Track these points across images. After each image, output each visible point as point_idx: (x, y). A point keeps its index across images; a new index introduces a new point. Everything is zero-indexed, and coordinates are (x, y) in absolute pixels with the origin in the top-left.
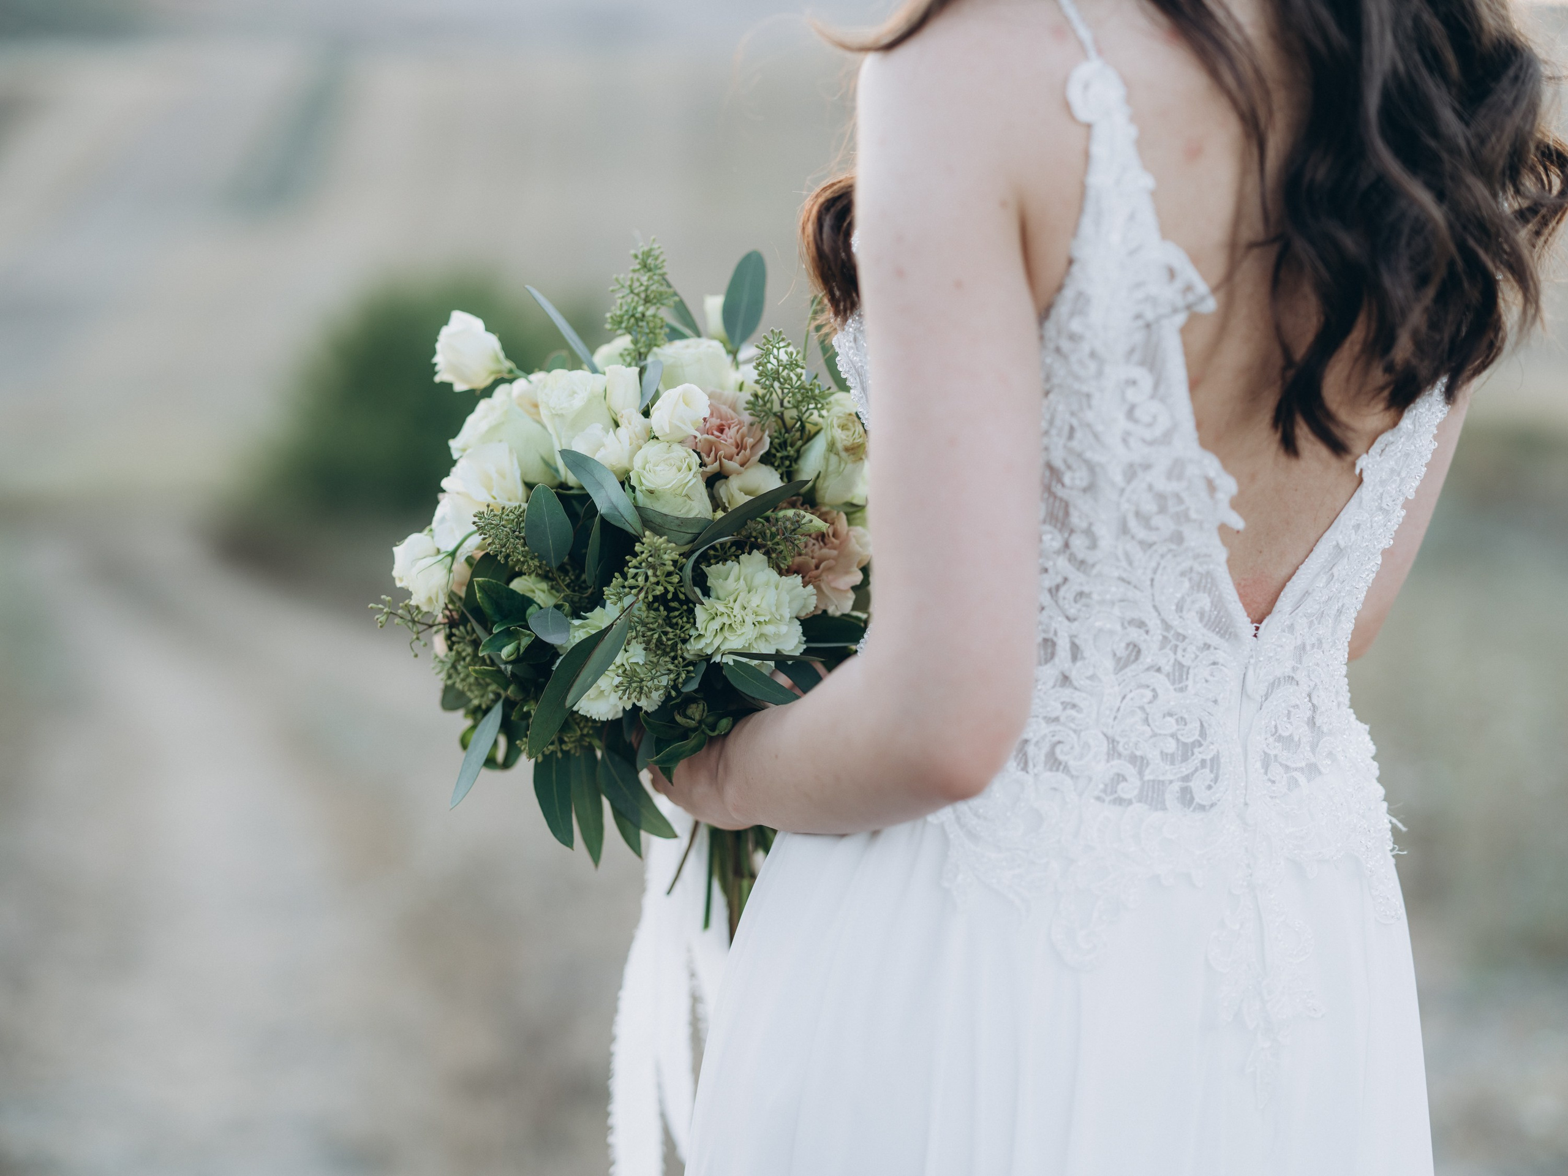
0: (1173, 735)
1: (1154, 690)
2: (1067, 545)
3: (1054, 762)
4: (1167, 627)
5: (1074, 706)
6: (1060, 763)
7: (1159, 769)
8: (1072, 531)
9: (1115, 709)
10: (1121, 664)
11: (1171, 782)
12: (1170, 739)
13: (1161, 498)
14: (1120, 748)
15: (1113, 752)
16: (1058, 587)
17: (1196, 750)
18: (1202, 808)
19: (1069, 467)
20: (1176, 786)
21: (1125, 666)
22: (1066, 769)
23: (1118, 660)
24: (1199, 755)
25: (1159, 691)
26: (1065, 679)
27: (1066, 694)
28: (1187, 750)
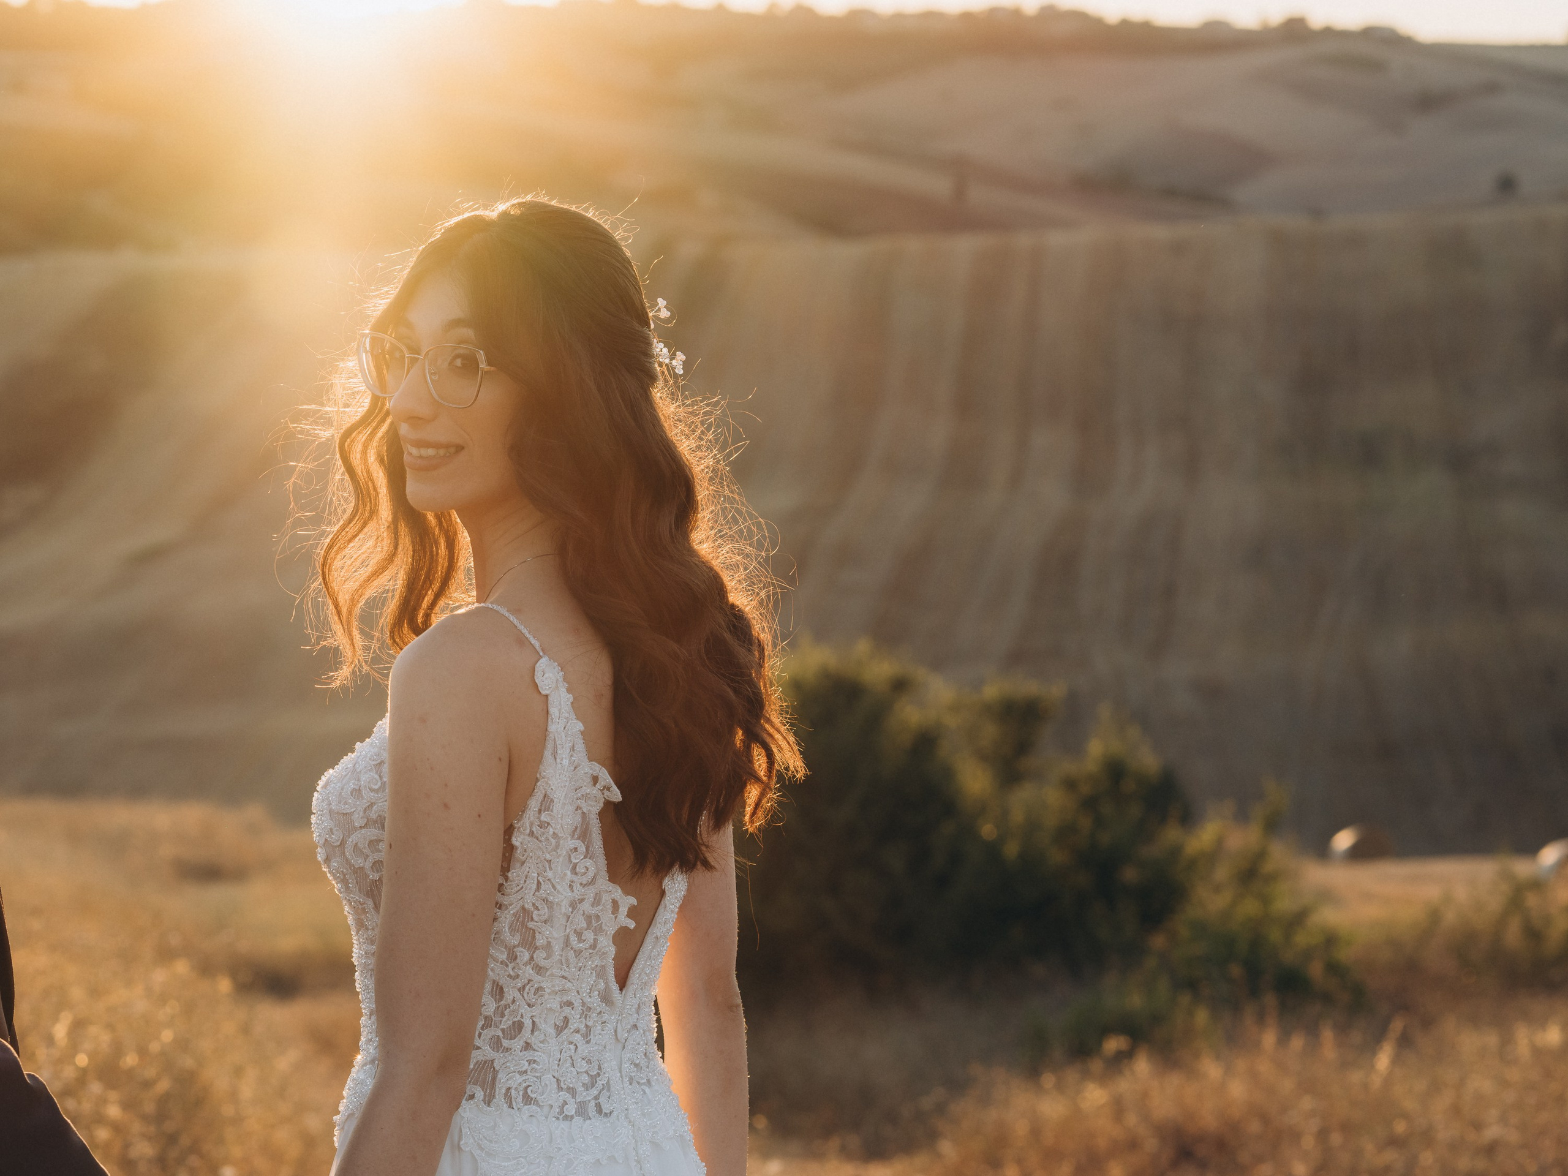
0: (586, 1072)
1: (576, 1045)
2: (532, 958)
3: (527, 1099)
4: (583, 1004)
5: (535, 1061)
6: (532, 1099)
7: (583, 1095)
8: (536, 948)
9: (558, 1060)
10: (559, 1030)
11: (589, 1101)
12: (585, 1075)
13: (589, 919)
14: (562, 1085)
15: (560, 1088)
16: (524, 987)
17: (598, 1079)
18: (606, 1114)
19: (537, 908)
20: (593, 1103)
21: (561, 1031)
22: (536, 1103)
23: (556, 1027)
24: (600, 1083)
25: (578, 1045)
26: (528, 1046)
27: (529, 1055)
28: (593, 1080)
